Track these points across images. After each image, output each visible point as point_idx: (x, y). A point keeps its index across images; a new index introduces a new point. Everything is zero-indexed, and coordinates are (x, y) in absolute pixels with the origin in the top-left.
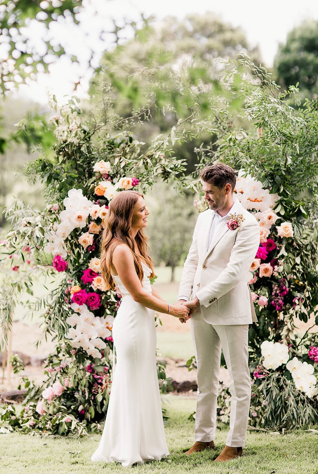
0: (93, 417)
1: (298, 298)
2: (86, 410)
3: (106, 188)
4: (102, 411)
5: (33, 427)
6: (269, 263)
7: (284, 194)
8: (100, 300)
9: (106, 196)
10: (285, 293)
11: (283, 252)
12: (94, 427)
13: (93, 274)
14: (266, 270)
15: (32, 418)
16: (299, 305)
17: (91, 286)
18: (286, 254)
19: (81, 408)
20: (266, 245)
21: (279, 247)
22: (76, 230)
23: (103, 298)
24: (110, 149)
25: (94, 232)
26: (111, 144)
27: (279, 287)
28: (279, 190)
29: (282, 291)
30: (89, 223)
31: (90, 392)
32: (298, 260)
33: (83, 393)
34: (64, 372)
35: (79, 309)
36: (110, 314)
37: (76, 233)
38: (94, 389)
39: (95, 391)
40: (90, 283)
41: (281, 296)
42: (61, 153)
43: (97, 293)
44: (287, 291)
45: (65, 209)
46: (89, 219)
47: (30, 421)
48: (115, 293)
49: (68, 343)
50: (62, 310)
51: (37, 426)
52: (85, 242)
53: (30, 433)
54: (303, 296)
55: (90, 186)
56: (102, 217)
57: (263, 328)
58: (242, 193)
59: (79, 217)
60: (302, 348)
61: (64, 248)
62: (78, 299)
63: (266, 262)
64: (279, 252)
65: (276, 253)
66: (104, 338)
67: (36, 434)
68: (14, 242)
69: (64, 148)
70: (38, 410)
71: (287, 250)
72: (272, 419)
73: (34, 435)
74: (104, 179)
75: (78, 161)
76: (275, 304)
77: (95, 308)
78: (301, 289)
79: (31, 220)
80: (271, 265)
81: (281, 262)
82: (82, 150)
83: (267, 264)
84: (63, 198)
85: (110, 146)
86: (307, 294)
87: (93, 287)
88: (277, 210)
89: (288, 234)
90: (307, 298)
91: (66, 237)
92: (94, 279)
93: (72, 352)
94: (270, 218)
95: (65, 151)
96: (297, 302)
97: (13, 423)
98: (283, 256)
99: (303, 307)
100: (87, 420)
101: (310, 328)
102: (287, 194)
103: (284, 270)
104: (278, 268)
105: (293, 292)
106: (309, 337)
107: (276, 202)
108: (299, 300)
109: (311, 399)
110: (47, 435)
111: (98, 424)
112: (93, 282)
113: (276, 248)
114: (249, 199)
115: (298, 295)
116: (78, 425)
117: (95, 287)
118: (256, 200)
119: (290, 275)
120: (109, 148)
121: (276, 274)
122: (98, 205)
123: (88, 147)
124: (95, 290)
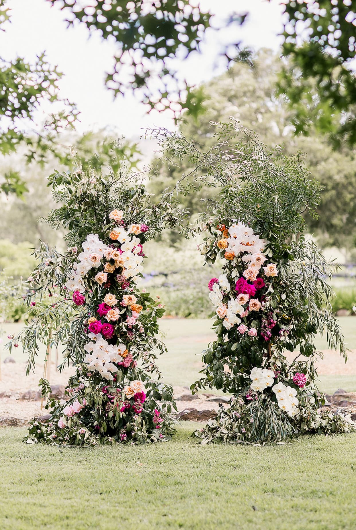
0: (106, 431)
1: (283, 330)
2: (100, 425)
3: (120, 233)
4: (114, 427)
5: (55, 439)
6: (258, 299)
7: (272, 239)
8: (113, 330)
9: (119, 240)
10: (273, 325)
11: (270, 289)
12: (106, 440)
13: (107, 307)
14: (255, 305)
15: (55, 432)
16: (284, 336)
17: (106, 317)
18: (273, 291)
19: (96, 423)
20: (256, 283)
21: (267, 285)
22: (93, 269)
23: (116, 328)
24: (125, 200)
25: (109, 271)
26: (126, 195)
27: (267, 319)
28: (268, 235)
29: (270, 323)
30: (105, 264)
31: (104, 409)
32: (284, 297)
33: (98, 410)
34: (82, 392)
35: (95, 338)
36: (122, 343)
37: (93, 272)
38: (108, 407)
39: (108, 409)
40: (105, 315)
41: (269, 328)
42: (82, 203)
43: (111, 324)
44: (275, 324)
45: (83, 251)
46: (104, 259)
47: (52, 434)
48: (126, 324)
49: (85, 366)
50: (80, 339)
51: (58, 438)
52: (100, 279)
53: (51, 443)
54: (288, 329)
55: (106, 231)
56: (115, 258)
57: (254, 356)
58: (235, 238)
59: (94, 258)
60: (291, 375)
61: (82, 284)
62: (93, 329)
63: (255, 298)
64: (267, 290)
65: (264, 291)
66: (116, 363)
67: (56, 444)
68: (38, 279)
69: (84, 198)
70: (60, 425)
71: (273, 288)
72: (256, 434)
73: (54, 445)
74: (119, 226)
75: (97, 209)
76: (264, 335)
77: (108, 337)
78: (287, 322)
79: (53, 260)
80: (259, 301)
81: (268, 298)
82: (99, 200)
83: (255, 300)
84: (82, 242)
85: (125, 197)
86: (292, 327)
87: (107, 319)
88: (266, 253)
89: (273, 274)
90: (292, 329)
91: (84, 275)
92: (108, 311)
93: (89, 374)
94: (258, 259)
95: (86, 200)
96: (282, 333)
97: (38, 436)
98: (270, 293)
99: (287, 338)
100: (101, 434)
101: (297, 357)
102: (275, 238)
103: (270, 306)
104: (264, 304)
105: (280, 325)
106: (295, 365)
107: (265, 246)
108: (284, 332)
109: (292, 418)
110: (65, 445)
111: (110, 437)
112: (107, 314)
113: (264, 286)
114: (241, 243)
115: (284, 327)
116: (90, 436)
117: (109, 319)
118: (248, 244)
119: (276, 310)
120: (124, 198)
121: (263, 309)
122: (111, 248)
123: (106, 197)
124: (109, 321)
